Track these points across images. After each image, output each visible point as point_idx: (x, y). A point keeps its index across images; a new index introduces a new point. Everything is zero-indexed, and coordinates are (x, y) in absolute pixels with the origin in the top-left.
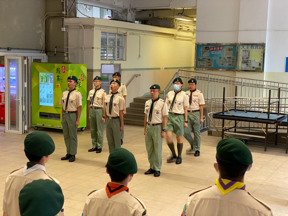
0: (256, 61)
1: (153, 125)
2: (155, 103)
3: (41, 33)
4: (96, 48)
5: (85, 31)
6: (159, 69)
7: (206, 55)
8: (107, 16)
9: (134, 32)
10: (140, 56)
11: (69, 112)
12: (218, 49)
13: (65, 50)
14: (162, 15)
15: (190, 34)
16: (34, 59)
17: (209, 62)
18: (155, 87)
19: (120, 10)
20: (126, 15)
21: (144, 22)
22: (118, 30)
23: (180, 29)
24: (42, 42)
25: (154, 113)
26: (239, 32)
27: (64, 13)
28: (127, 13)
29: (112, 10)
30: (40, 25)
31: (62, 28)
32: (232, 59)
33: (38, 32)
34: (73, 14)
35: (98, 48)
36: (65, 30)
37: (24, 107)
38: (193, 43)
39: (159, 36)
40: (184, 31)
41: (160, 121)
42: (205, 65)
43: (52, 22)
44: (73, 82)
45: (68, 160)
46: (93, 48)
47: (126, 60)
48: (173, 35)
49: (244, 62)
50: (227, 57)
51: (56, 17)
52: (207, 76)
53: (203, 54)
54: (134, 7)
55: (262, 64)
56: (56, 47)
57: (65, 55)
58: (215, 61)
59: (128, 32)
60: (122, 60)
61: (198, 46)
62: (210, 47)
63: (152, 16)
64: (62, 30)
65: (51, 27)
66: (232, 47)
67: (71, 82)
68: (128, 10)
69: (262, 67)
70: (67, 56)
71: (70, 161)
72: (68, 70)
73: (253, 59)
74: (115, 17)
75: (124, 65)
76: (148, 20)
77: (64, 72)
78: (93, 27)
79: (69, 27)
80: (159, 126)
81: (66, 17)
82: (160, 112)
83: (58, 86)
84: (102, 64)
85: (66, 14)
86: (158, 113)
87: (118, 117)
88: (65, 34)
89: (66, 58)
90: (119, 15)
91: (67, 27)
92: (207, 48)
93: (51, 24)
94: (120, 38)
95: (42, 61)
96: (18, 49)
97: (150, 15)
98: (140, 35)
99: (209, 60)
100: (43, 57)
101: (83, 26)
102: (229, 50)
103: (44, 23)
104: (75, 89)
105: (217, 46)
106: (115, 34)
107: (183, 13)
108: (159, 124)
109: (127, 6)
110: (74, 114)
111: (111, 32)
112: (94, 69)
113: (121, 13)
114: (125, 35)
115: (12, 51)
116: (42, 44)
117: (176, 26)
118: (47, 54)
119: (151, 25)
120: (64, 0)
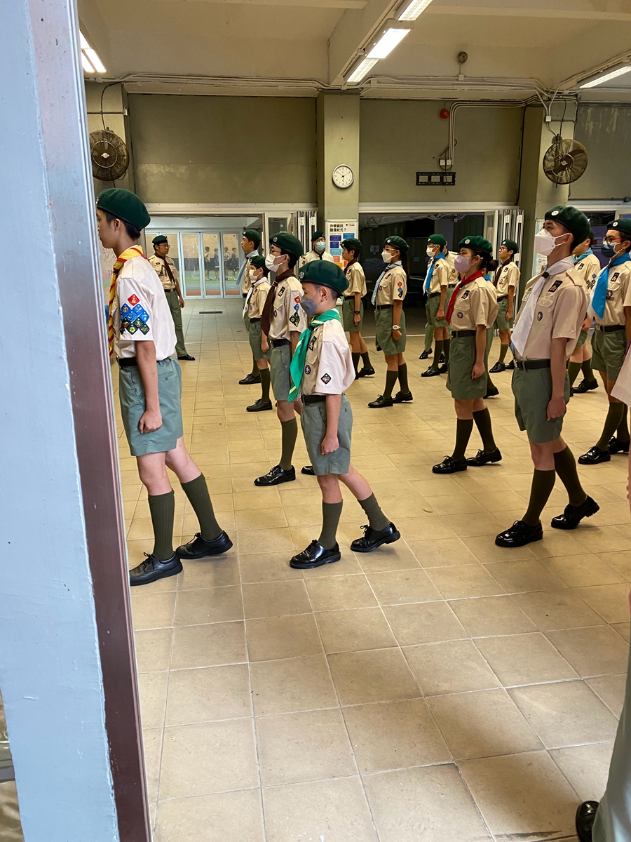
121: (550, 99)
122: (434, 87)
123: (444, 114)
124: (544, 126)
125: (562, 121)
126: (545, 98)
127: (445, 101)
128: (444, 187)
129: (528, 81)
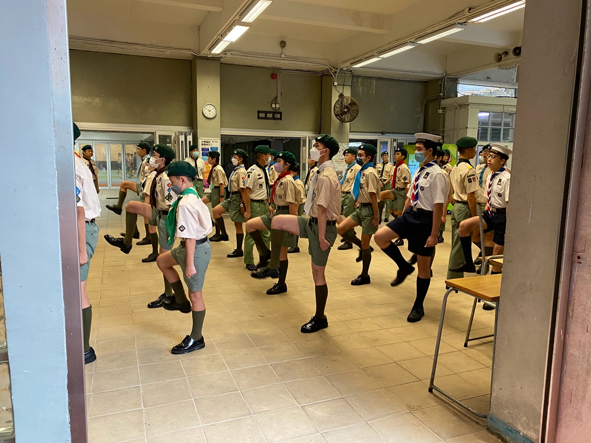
3: (420, 117)
4: (470, 128)
5: (461, 111)
22: (505, 109)
27: (442, 94)
30: (419, 109)
31: (439, 110)
33: (418, 116)
34: (453, 95)
35: (473, 128)
36: (441, 112)
43: (431, 105)
46: (467, 128)
51: (435, 99)
56: (432, 130)
64: (439, 112)
65: (429, 111)
78: (468, 105)
79: (446, 109)
81: (444, 99)
85: (444, 95)
88: (442, 116)
91: (444, 109)
93: (430, 108)
96: (393, 133)
101: (459, 105)
103: (424, 107)
106: (502, 113)
111: (494, 110)
115: (386, 134)
116: (420, 128)
120: (442, 82)
121: (336, 72)
122: (267, 60)
123: (274, 76)
124: (333, 88)
125: (344, 85)
126: (333, 72)
127: (274, 68)
128: (275, 121)
129: (323, 61)
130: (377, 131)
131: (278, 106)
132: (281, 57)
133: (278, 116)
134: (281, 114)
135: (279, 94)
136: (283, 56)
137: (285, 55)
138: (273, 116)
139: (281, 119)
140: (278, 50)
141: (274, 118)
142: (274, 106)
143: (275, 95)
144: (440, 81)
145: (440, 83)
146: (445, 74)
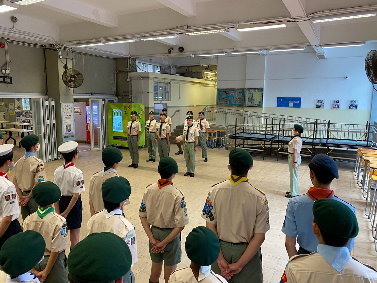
0: (258, 100)
1: (189, 143)
2: (190, 128)
4: (150, 93)
5: (143, 81)
6: (193, 106)
7: (224, 96)
8: (158, 71)
9: (176, 82)
10: (180, 98)
11: (132, 135)
12: (232, 92)
13: (130, 94)
14: (194, 70)
15: (213, 83)
16: (109, 101)
17: (226, 101)
18: (190, 118)
19: (166, 67)
20: (170, 70)
21: (182, 75)
22: (165, 81)
23: (207, 79)
24: (114, 89)
25: (189, 135)
26: (246, 80)
27: (129, 69)
28: (171, 69)
29: (160, 67)
30: (113, 77)
31: (127, 79)
32: (241, 99)
33: (112, 82)
34: (135, 70)
35: (151, 93)
36: (129, 81)
37: (103, 132)
38: (216, 89)
39: (193, 84)
40: (209, 80)
41: (194, 140)
42: (223, 103)
43: (120, 75)
44: (134, 115)
45: (133, 167)
46: (148, 92)
47: (170, 101)
48: (202, 83)
49: (249, 101)
50: (238, 97)
51: (123, 72)
52: (224, 110)
53: (222, 96)
54: (176, 64)
55: (261, 102)
56: (123, 92)
57: (130, 97)
58: (230, 100)
59: (172, 82)
60: (168, 100)
61: (219, 91)
62: (226, 91)
63: (187, 71)
64: (127, 81)
65: (120, 79)
66: (241, 91)
67: (133, 115)
68: (172, 67)
69: (261, 104)
70: (131, 98)
71: (134, 168)
72: (132, 108)
73: (255, 99)
74: (163, 72)
75: (169, 104)
76: (185, 73)
77: (129, 109)
78: (148, 78)
79: (132, 79)
80: (193, 144)
81: (130, 72)
82: (194, 134)
83: (125, 118)
84: (154, 103)
85: (130, 70)
86: (192, 135)
87: (165, 138)
88: (129, 83)
89: (131, 100)
90: (166, 70)
91: (130, 78)
92: (225, 92)
93: (120, 77)
94: (166, 85)
95: (114, 102)
96: (98, 94)
97: (186, 70)
98: (180, 84)
99: (226, 99)
100: (115, 99)
101: (142, 78)
102: (239, 93)
103: (115, 76)
104: (136, 120)
105: (232, 90)
106: (163, 83)
107: (208, 68)
108: (193, 142)
109: (171, 64)
110: (136, 137)
111: (160, 81)
112: (149, 106)
113: (167, 69)
114: (170, 83)
115: (94, 95)
116: (114, 90)
117: (204, 77)
118: (117, 97)
119: (187, 77)
120: (128, 60)
123: (2, 46)
124: (59, 60)
125: (67, 59)
127: (1, 38)
128: (6, 84)
129: (49, 38)
130: (87, 93)
131: (8, 71)
132: (13, 31)
133: (9, 80)
134: (11, 78)
135: (8, 62)
136: (14, 30)
137: (17, 30)
138: (4, 80)
139: (11, 82)
140: (10, 24)
141: (4, 82)
142: (4, 71)
143: (5, 62)
144: (127, 60)
145: (127, 61)
146: (129, 55)
